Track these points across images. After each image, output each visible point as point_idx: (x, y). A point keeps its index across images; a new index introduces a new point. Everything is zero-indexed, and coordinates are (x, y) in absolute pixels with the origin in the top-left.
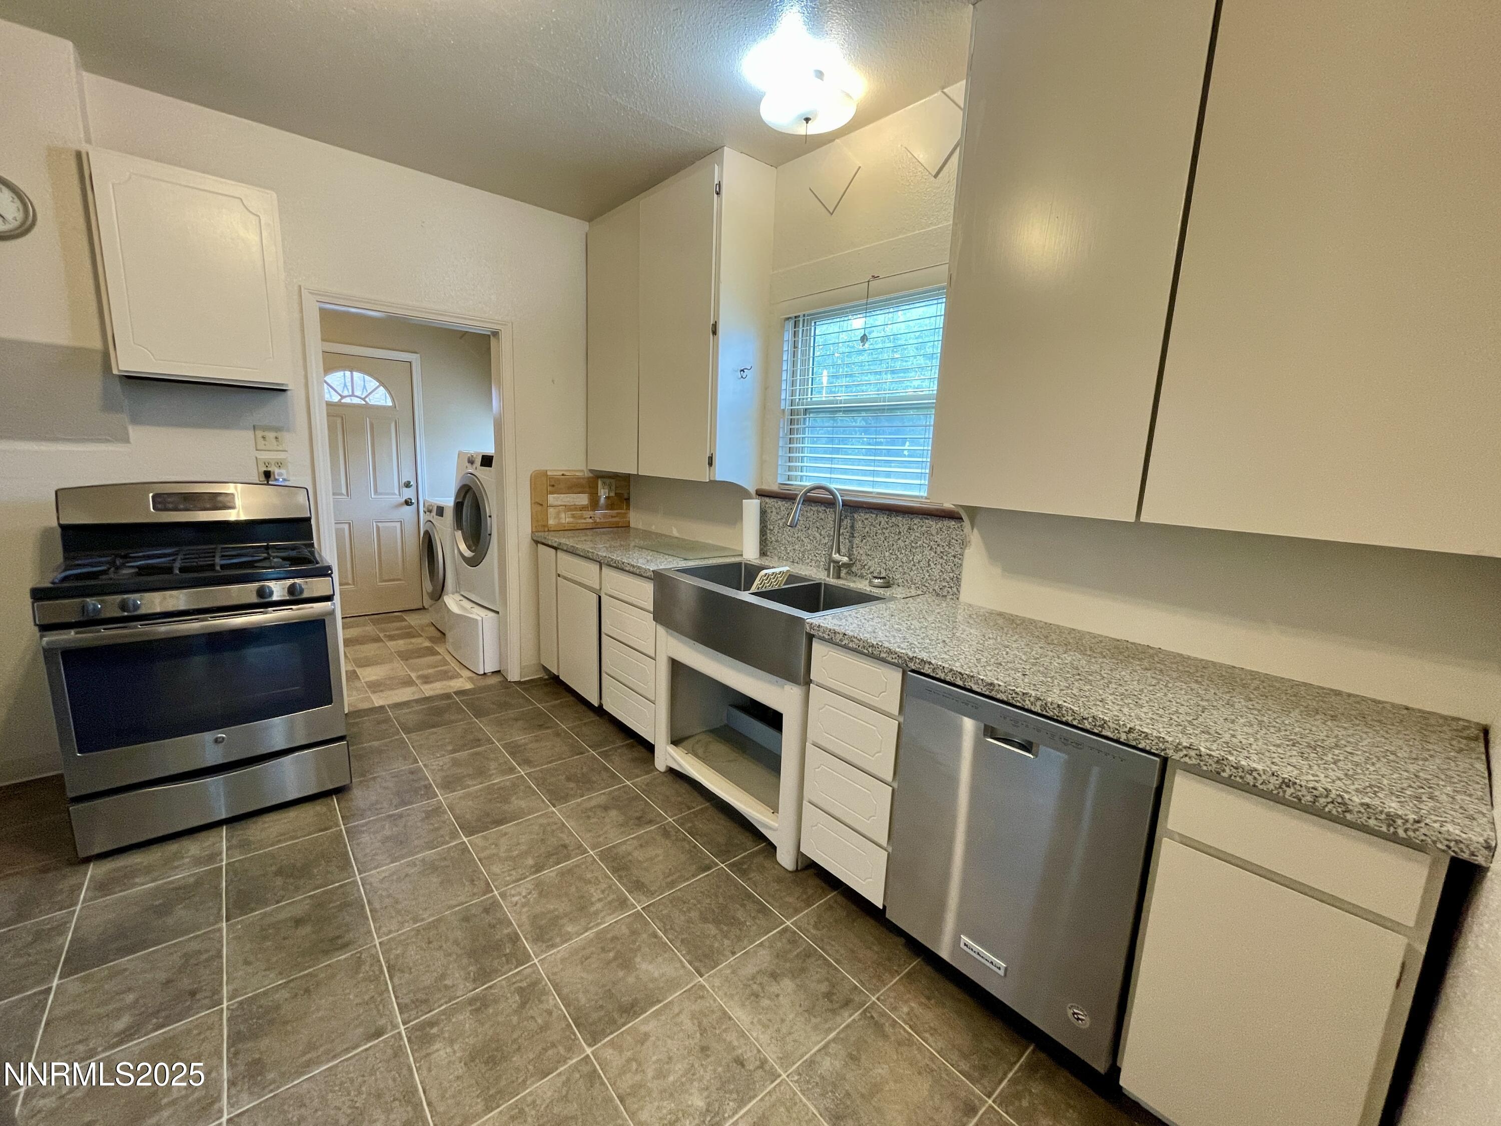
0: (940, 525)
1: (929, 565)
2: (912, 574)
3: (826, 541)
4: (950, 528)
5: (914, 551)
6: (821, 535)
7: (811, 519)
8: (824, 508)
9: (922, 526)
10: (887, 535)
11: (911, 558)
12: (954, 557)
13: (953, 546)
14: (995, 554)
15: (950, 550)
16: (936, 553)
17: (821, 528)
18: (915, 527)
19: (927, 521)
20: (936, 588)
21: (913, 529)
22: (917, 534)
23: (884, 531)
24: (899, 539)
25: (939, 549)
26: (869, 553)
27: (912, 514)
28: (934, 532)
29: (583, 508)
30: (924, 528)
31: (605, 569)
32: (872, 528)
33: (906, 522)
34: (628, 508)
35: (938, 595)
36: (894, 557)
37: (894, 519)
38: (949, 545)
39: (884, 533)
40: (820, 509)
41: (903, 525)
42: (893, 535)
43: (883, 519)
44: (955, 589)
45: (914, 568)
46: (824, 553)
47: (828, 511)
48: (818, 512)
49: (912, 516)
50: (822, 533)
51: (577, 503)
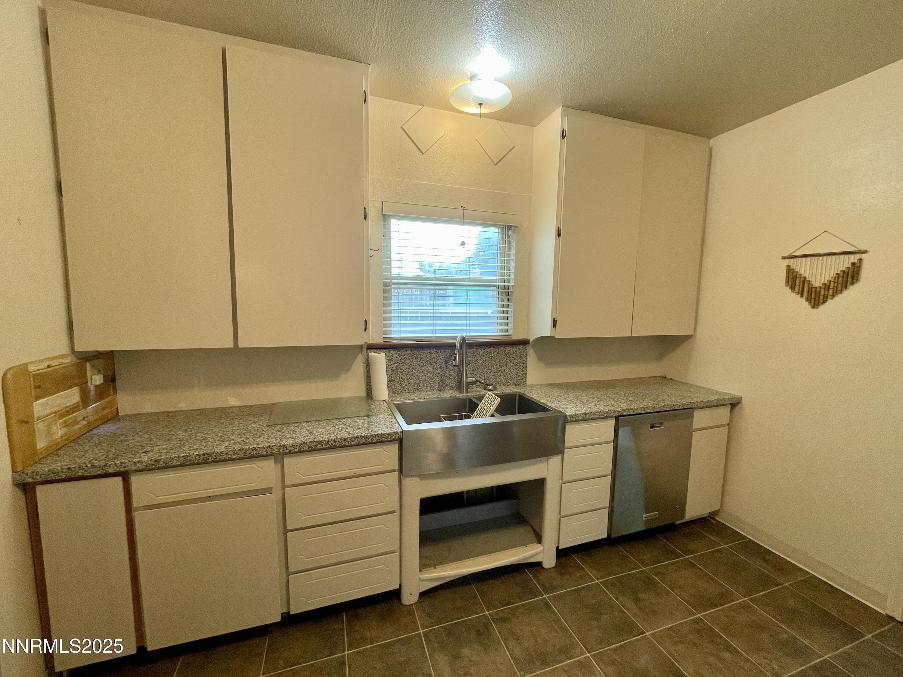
0: (515, 348)
1: (510, 370)
2: (501, 378)
3: (439, 372)
4: (520, 349)
5: (501, 365)
6: (434, 368)
7: (425, 359)
8: (435, 350)
9: (505, 351)
10: (484, 359)
11: (500, 369)
12: (523, 363)
13: (522, 358)
14: (541, 358)
15: (521, 361)
16: (513, 363)
17: (434, 364)
18: (501, 352)
19: (507, 348)
20: (515, 381)
21: (500, 353)
22: (503, 356)
23: (482, 357)
24: (492, 360)
25: (515, 361)
26: (473, 372)
27: (499, 345)
28: (512, 353)
29: (75, 408)
30: (507, 352)
31: (286, 461)
32: (474, 357)
33: (495, 350)
34: (115, 393)
35: (516, 385)
36: (490, 371)
37: (488, 350)
38: (520, 358)
39: (482, 359)
40: (432, 351)
41: (494, 352)
42: (488, 359)
43: (481, 351)
44: (524, 380)
45: (502, 374)
46: (437, 380)
47: (439, 351)
48: (431, 354)
49: (499, 346)
50: (435, 366)
51: (69, 404)
